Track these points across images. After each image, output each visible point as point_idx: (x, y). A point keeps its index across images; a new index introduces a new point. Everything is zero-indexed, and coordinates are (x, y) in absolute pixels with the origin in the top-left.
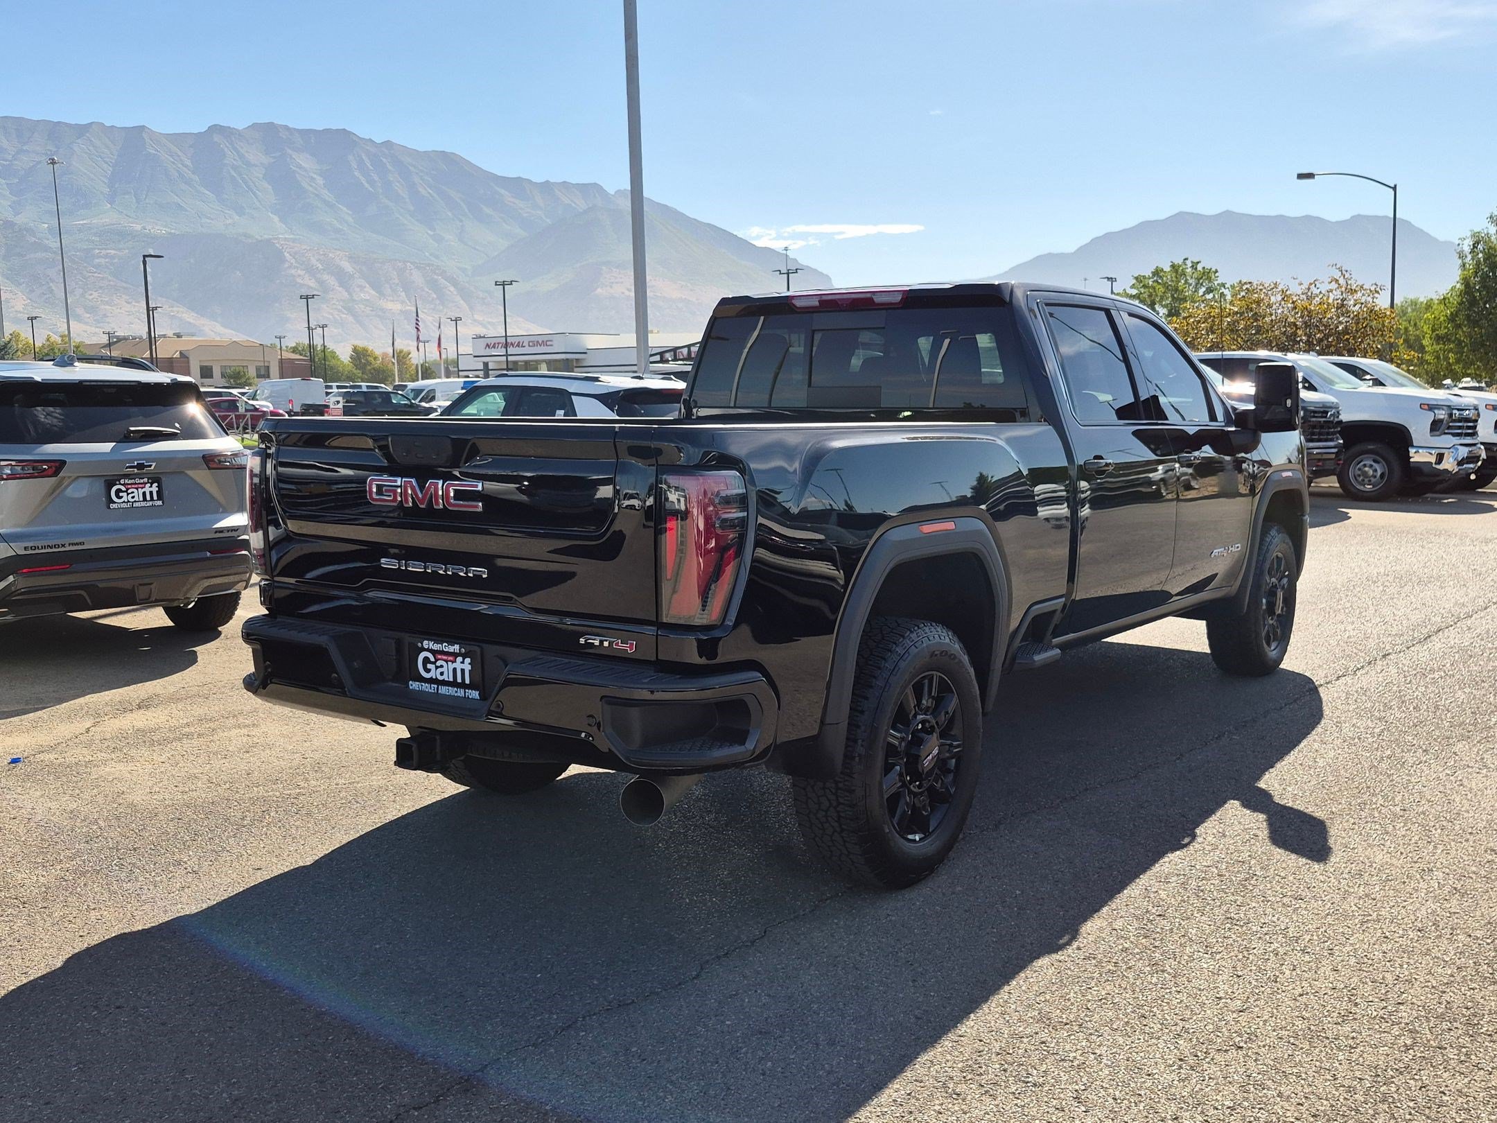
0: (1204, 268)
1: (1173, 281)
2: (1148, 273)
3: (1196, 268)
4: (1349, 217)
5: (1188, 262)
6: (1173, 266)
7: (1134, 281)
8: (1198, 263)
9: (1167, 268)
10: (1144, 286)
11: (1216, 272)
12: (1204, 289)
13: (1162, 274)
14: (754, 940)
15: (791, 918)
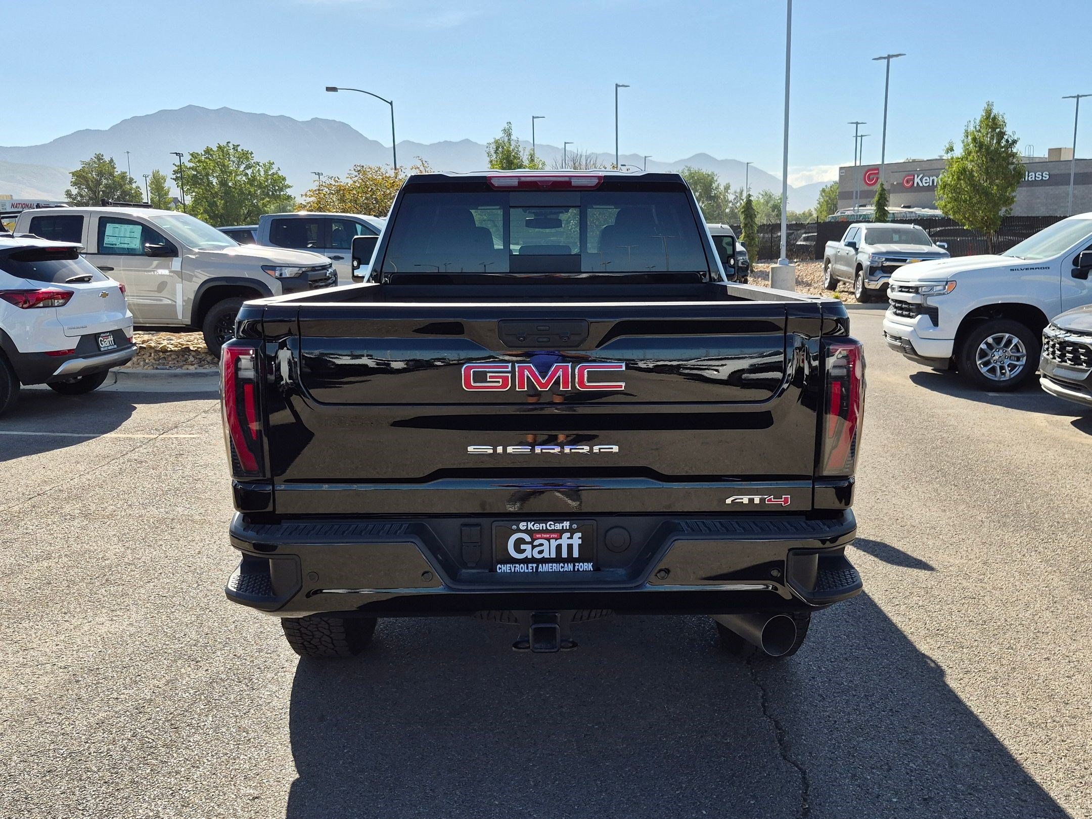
0: (242, 150)
1: (220, 158)
2: (201, 151)
3: (237, 150)
4: (310, 119)
5: (231, 145)
6: (220, 147)
7: (191, 157)
8: (238, 146)
9: (215, 149)
10: (199, 161)
11: (252, 153)
12: (244, 166)
13: (211, 153)
14: (777, 727)
15: (762, 700)
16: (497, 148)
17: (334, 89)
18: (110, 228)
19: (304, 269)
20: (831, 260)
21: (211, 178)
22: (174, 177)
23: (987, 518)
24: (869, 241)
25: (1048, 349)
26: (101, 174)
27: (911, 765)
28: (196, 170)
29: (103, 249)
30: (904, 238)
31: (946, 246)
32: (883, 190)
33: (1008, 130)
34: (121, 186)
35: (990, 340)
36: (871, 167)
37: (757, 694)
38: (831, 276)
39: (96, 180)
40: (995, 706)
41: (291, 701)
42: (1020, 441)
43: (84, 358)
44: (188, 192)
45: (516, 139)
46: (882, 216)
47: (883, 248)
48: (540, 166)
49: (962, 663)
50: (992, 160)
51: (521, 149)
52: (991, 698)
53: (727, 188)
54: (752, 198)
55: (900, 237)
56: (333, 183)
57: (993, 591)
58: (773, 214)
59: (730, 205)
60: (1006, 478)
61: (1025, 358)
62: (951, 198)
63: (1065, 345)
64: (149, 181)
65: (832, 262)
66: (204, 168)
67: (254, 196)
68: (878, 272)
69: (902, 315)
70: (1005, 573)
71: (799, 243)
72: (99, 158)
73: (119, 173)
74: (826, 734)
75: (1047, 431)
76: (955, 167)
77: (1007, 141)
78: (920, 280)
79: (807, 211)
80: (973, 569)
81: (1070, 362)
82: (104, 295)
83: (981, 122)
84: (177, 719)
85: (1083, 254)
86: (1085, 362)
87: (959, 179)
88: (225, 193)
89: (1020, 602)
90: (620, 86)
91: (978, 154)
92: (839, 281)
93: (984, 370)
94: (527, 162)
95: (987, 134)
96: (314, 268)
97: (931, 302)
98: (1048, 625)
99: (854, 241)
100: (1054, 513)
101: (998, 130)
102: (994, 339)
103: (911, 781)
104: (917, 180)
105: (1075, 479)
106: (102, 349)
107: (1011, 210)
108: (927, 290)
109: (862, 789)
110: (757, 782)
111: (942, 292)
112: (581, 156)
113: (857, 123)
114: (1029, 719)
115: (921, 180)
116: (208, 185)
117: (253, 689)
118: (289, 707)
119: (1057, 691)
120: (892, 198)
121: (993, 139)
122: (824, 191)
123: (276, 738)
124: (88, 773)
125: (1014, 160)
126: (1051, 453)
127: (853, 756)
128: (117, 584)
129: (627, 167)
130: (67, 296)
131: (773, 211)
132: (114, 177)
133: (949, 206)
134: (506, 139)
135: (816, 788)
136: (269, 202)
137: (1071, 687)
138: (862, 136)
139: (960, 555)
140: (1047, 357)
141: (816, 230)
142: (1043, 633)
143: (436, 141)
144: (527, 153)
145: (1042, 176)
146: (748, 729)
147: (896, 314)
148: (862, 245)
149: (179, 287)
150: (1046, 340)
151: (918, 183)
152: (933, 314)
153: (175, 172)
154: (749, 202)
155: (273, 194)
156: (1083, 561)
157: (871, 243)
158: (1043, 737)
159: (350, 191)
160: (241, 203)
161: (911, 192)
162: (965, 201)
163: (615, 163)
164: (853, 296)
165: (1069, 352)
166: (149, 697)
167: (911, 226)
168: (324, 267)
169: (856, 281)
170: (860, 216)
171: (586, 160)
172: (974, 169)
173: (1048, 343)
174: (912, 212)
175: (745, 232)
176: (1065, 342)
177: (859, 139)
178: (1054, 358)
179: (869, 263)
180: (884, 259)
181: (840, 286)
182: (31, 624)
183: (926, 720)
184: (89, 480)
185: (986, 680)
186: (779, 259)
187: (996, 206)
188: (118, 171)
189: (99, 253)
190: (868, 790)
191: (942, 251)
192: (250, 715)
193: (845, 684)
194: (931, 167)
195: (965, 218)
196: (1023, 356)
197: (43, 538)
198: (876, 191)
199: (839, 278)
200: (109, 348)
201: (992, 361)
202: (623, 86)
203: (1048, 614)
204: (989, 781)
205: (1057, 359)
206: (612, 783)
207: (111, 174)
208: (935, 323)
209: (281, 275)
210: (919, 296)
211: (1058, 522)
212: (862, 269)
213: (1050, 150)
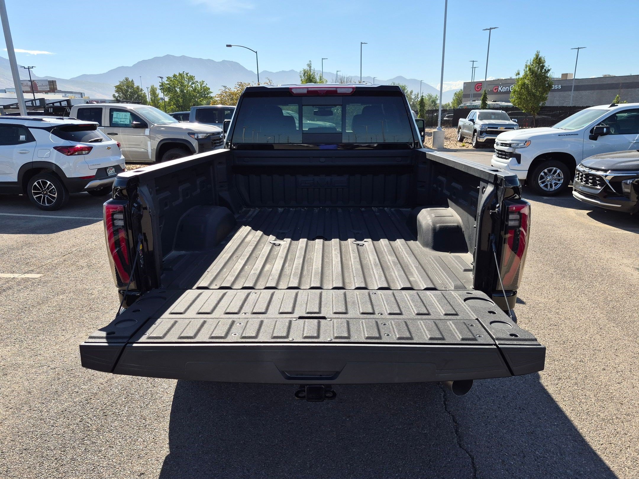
0: (190, 75)
1: (180, 79)
2: (171, 76)
3: (187, 75)
4: (221, 61)
5: (185, 73)
6: (180, 74)
7: (167, 79)
8: (188, 73)
9: (178, 75)
10: (171, 81)
11: (194, 77)
12: (191, 83)
13: (176, 77)
14: (454, 421)
15: (443, 399)
16: (304, 74)
17: (230, 46)
18: (115, 114)
19: (209, 134)
20: (461, 127)
21: (176, 89)
22: (160, 88)
23: (555, 272)
24: (480, 118)
25: (578, 177)
26: (128, 87)
27: (537, 453)
28: (170, 85)
29: (113, 125)
30: (496, 117)
31: (517, 121)
32: (485, 93)
33: (546, 65)
34: (137, 93)
35: (546, 171)
36: (478, 83)
37: (441, 394)
38: (461, 135)
39: (126, 89)
40: (580, 405)
41: (174, 396)
42: (564, 225)
43: (100, 180)
44: (166, 95)
45: (313, 69)
46: (484, 106)
47: (487, 122)
48: (325, 82)
49: (556, 372)
50: (538, 79)
51: (316, 74)
52: (577, 399)
53: (411, 92)
54: (424, 97)
55: (495, 117)
56: (228, 91)
57: (565, 320)
58: (432, 105)
59: (413, 100)
60: (560, 247)
61: (563, 180)
62: (517, 97)
63: (589, 175)
64: (149, 90)
65: (462, 129)
66: (173, 84)
67: (196, 97)
68: (484, 133)
69: (502, 158)
70: (570, 308)
71: (445, 119)
72: (127, 79)
73: (136, 86)
74: (483, 427)
75: (576, 219)
76: (520, 83)
77: (545, 70)
78: (512, 140)
79: (447, 103)
80: (552, 305)
81: (590, 184)
82: (109, 148)
83: (533, 60)
84: (108, 409)
85: (596, 127)
86: (599, 184)
87: (522, 88)
88: (183, 95)
89: (582, 328)
90: (363, 43)
91: (532, 76)
92: (464, 138)
93: (542, 186)
94: (319, 80)
95: (536, 66)
96: (213, 134)
97: (517, 151)
98: (600, 345)
99: (473, 118)
100: (589, 269)
101: (541, 64)
102: (548, 170)
103: (538, 466)
104: (500, 89)
105: (596, 248)
106: (109, 175)
107: (545, 103)
108: (515, 145)
109: (509, 473)
110: (445, 466)
111: (523, 146)
112: (344, 77)
113: (473, 61)
114: (602, 415)
115: (502, 89)
116: (175, 92)
117: (154, 387)
118: (172, 400)
119: (614, 394)
120: (488, 97)
121: (539, 69)
122: (456, 94)
123: (161, 425)
124: (48, 451)
125: (548, 79)
126: (581, 232)
127: (501, 445)
128: (95, 311)
129: (366, 82)
130: (90, 149)
131: (432, 103)
132: (134, 88)
133: (516, 101)
134: (309, 70)
135: (481, 472)
136: (203, 100)
137: (622, 391)
138: (475, 68)
139: (544, 296)
140: (578, 181)
141: (453, 113)
142: (598, 350)
143: (278, 71)
144: (319, 75)
145: (558, 87)
146: (437, 422)
147: (498, 157)
148: (477, 120)
149: (149, 143)
150: (578, 172)
151: (500, 90)
152: (518, 158)
153: (160, 86)
154: (422, 99)
155: (204, 96)
156: (611, 301)
157: (481, 120)
158: (613, 431)
159: (236, 94)
160: (190, 100)
161: (497, 94)
162: (524, 99)
163: (360, 81)
164: (471, 145)
165: (590, 179)
166: (95, 391)
167: (500, 111)
168: (219, 133)
169: (473, 137)
170: (473, 106)
171: (347, 80)
172: (529, 84)
173: (579, 174)
174: (498, 104)
175: (420, 114)
176: (589, 174)
177: (474, 69)
178: (582, 182)
179: (480, 129)
180: (487, 127)
181: (465, 140)
182: (44, 337)
183: (541, 416)
184: (96, 245)
185: (571, 384)
186: (437, 127)
187: (538, 102)
188: (136, 85)
189: (110, 126)
190: (513, 473)
191: (515, 123)
192: (149, 407)
193: (491, 388)
194: (507, 82)
195: (523, 107)
196: (562, 179)
197: (64, 280)
198: (482, 94)
199: (465, 136)
200: (113, 174)
201: (546, 181)
202: (364, 43)
203: (598, 337)
204: (586, 467)
205: (583, 182)
206: (357, 466)
207: (132, 87)
208: (519, 162)
209: (198, 137)
210: (511, 148)
211: (593, 275)
212: (476, 132)
213: (562, 74)
